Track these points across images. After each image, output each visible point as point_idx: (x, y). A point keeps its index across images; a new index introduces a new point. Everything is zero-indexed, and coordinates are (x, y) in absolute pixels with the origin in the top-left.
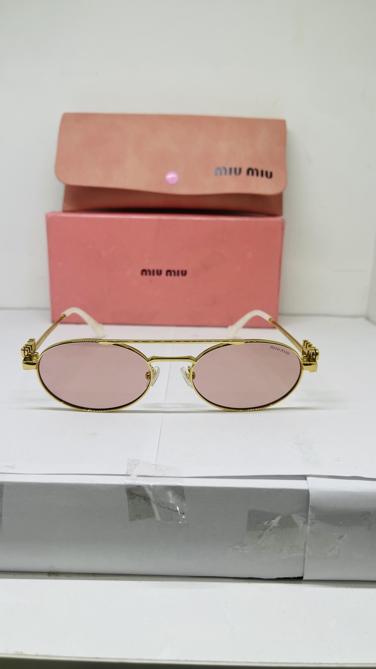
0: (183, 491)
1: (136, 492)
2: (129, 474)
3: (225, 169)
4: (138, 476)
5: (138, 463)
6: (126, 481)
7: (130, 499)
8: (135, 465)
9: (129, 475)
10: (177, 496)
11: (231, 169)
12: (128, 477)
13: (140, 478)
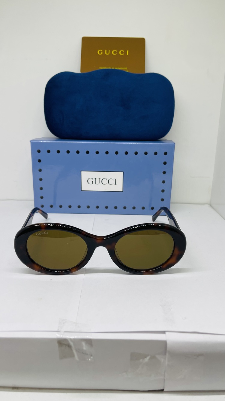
0: (91, 342)
1: (63, 343)
5: (65, 322)
6: (57, 335)
7: (60, 346)
9: (59, 331)
10: (88, 345)
12: (59, 333)
13: (66, 333)
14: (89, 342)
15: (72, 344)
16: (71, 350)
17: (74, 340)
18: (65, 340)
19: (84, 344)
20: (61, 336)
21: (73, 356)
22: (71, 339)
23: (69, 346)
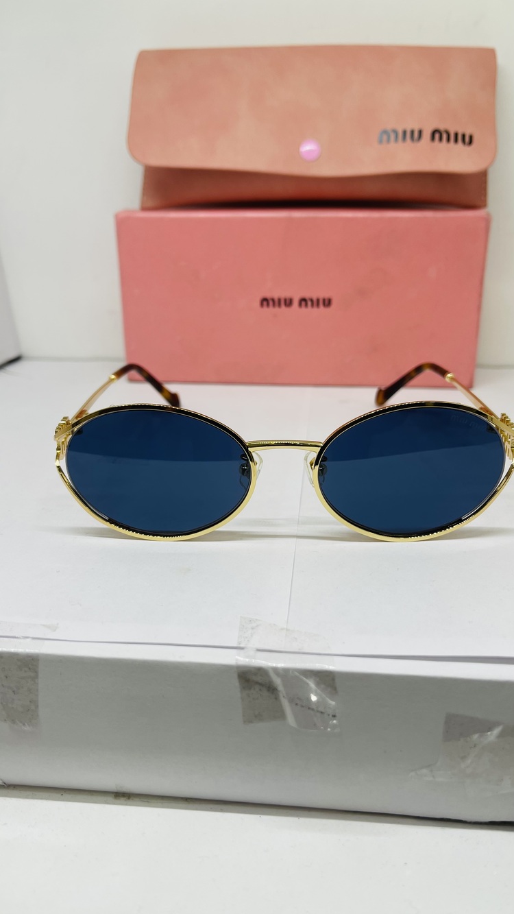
0: (333, 679)
1: (255, 678)
2: (242, 645)
3: (395, 132)
4: (259, 650)
5: (258, 626)
6: (237, 657)
7: (244, 688)
8: (253, 628)
9: (242, 648)
10: (323, 686)
11: (405, 133)
12: (242, 651)
13: (259, 654)
14: (327, 679)
15: (277, 681)
16: (277, 698)
17: (285, 673)
18: (260, 671)
19: (312, 684)
20: (247, 660)
21: (281, 715)
22: (275, 670)
23: (272, 689)
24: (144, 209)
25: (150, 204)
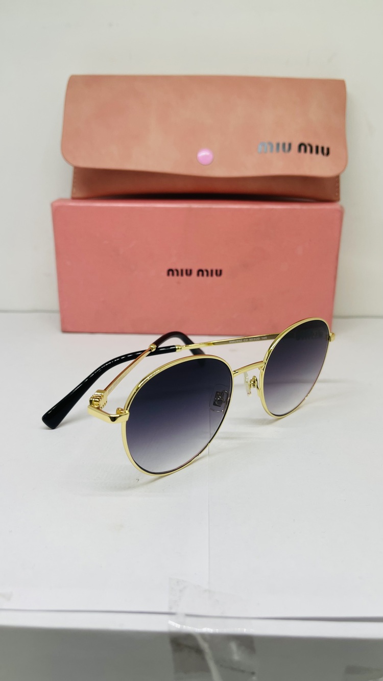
0: (253, 643)
1: (185, 643)
2: (173, 611)
3: (270, 144)
4: (187, 616)
5: (184, 588)
6: (170, 623)
7: (175, 651)
8: (181, 591)
9: (174, 614)
10: (243, 648)
11: (278, 145)
12: (173, 617)
13: (189, 620)
14: (247, 642)
15: (205, 646)
18: (189, 637)
19: (233, 646)
23: (199, 651)
24: (74, 198)
25: (79, 195)
